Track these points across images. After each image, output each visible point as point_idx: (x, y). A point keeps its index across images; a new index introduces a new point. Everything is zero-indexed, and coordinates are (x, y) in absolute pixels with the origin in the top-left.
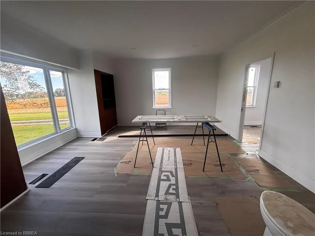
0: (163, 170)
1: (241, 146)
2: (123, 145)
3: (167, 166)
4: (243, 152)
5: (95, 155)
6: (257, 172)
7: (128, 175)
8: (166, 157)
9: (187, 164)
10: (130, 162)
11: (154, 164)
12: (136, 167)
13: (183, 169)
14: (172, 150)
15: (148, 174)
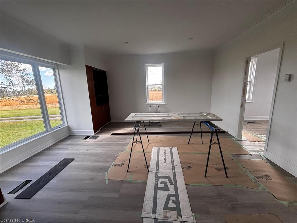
0: (159, 175)
1: (242, 145)
2: (116, 144)
3: (164, 170)
4: (246, 153)
5: (85, 156)
6: (268, 179)
7: (121, 182)
8: (162, 158)
9: (186, 167)
10: (123, 164)
11: (149, 167)
12: (129, 172)
13: (182, 174)
14: (168, 149)
15: (142, 181)
